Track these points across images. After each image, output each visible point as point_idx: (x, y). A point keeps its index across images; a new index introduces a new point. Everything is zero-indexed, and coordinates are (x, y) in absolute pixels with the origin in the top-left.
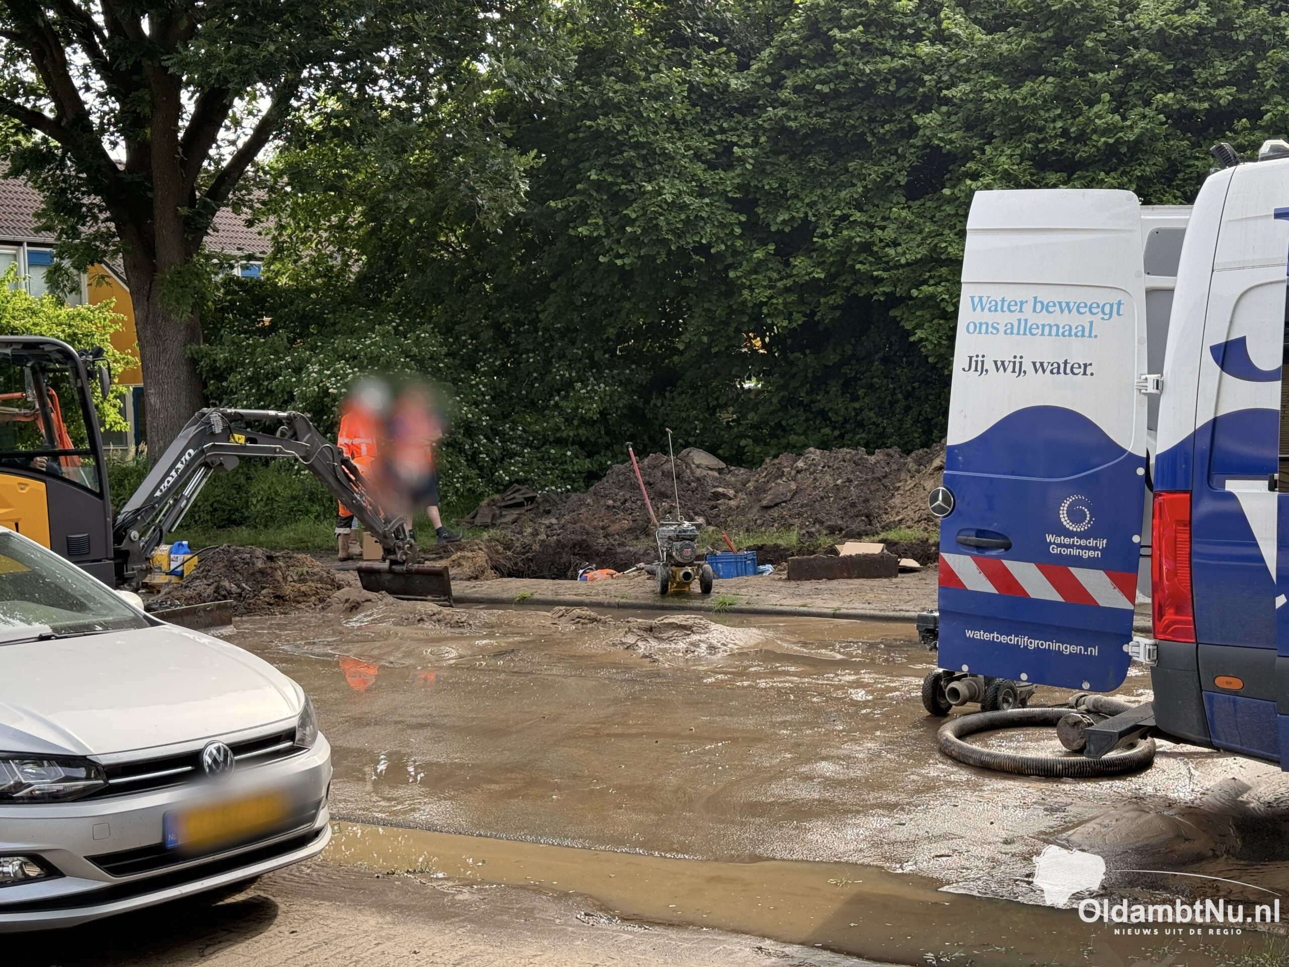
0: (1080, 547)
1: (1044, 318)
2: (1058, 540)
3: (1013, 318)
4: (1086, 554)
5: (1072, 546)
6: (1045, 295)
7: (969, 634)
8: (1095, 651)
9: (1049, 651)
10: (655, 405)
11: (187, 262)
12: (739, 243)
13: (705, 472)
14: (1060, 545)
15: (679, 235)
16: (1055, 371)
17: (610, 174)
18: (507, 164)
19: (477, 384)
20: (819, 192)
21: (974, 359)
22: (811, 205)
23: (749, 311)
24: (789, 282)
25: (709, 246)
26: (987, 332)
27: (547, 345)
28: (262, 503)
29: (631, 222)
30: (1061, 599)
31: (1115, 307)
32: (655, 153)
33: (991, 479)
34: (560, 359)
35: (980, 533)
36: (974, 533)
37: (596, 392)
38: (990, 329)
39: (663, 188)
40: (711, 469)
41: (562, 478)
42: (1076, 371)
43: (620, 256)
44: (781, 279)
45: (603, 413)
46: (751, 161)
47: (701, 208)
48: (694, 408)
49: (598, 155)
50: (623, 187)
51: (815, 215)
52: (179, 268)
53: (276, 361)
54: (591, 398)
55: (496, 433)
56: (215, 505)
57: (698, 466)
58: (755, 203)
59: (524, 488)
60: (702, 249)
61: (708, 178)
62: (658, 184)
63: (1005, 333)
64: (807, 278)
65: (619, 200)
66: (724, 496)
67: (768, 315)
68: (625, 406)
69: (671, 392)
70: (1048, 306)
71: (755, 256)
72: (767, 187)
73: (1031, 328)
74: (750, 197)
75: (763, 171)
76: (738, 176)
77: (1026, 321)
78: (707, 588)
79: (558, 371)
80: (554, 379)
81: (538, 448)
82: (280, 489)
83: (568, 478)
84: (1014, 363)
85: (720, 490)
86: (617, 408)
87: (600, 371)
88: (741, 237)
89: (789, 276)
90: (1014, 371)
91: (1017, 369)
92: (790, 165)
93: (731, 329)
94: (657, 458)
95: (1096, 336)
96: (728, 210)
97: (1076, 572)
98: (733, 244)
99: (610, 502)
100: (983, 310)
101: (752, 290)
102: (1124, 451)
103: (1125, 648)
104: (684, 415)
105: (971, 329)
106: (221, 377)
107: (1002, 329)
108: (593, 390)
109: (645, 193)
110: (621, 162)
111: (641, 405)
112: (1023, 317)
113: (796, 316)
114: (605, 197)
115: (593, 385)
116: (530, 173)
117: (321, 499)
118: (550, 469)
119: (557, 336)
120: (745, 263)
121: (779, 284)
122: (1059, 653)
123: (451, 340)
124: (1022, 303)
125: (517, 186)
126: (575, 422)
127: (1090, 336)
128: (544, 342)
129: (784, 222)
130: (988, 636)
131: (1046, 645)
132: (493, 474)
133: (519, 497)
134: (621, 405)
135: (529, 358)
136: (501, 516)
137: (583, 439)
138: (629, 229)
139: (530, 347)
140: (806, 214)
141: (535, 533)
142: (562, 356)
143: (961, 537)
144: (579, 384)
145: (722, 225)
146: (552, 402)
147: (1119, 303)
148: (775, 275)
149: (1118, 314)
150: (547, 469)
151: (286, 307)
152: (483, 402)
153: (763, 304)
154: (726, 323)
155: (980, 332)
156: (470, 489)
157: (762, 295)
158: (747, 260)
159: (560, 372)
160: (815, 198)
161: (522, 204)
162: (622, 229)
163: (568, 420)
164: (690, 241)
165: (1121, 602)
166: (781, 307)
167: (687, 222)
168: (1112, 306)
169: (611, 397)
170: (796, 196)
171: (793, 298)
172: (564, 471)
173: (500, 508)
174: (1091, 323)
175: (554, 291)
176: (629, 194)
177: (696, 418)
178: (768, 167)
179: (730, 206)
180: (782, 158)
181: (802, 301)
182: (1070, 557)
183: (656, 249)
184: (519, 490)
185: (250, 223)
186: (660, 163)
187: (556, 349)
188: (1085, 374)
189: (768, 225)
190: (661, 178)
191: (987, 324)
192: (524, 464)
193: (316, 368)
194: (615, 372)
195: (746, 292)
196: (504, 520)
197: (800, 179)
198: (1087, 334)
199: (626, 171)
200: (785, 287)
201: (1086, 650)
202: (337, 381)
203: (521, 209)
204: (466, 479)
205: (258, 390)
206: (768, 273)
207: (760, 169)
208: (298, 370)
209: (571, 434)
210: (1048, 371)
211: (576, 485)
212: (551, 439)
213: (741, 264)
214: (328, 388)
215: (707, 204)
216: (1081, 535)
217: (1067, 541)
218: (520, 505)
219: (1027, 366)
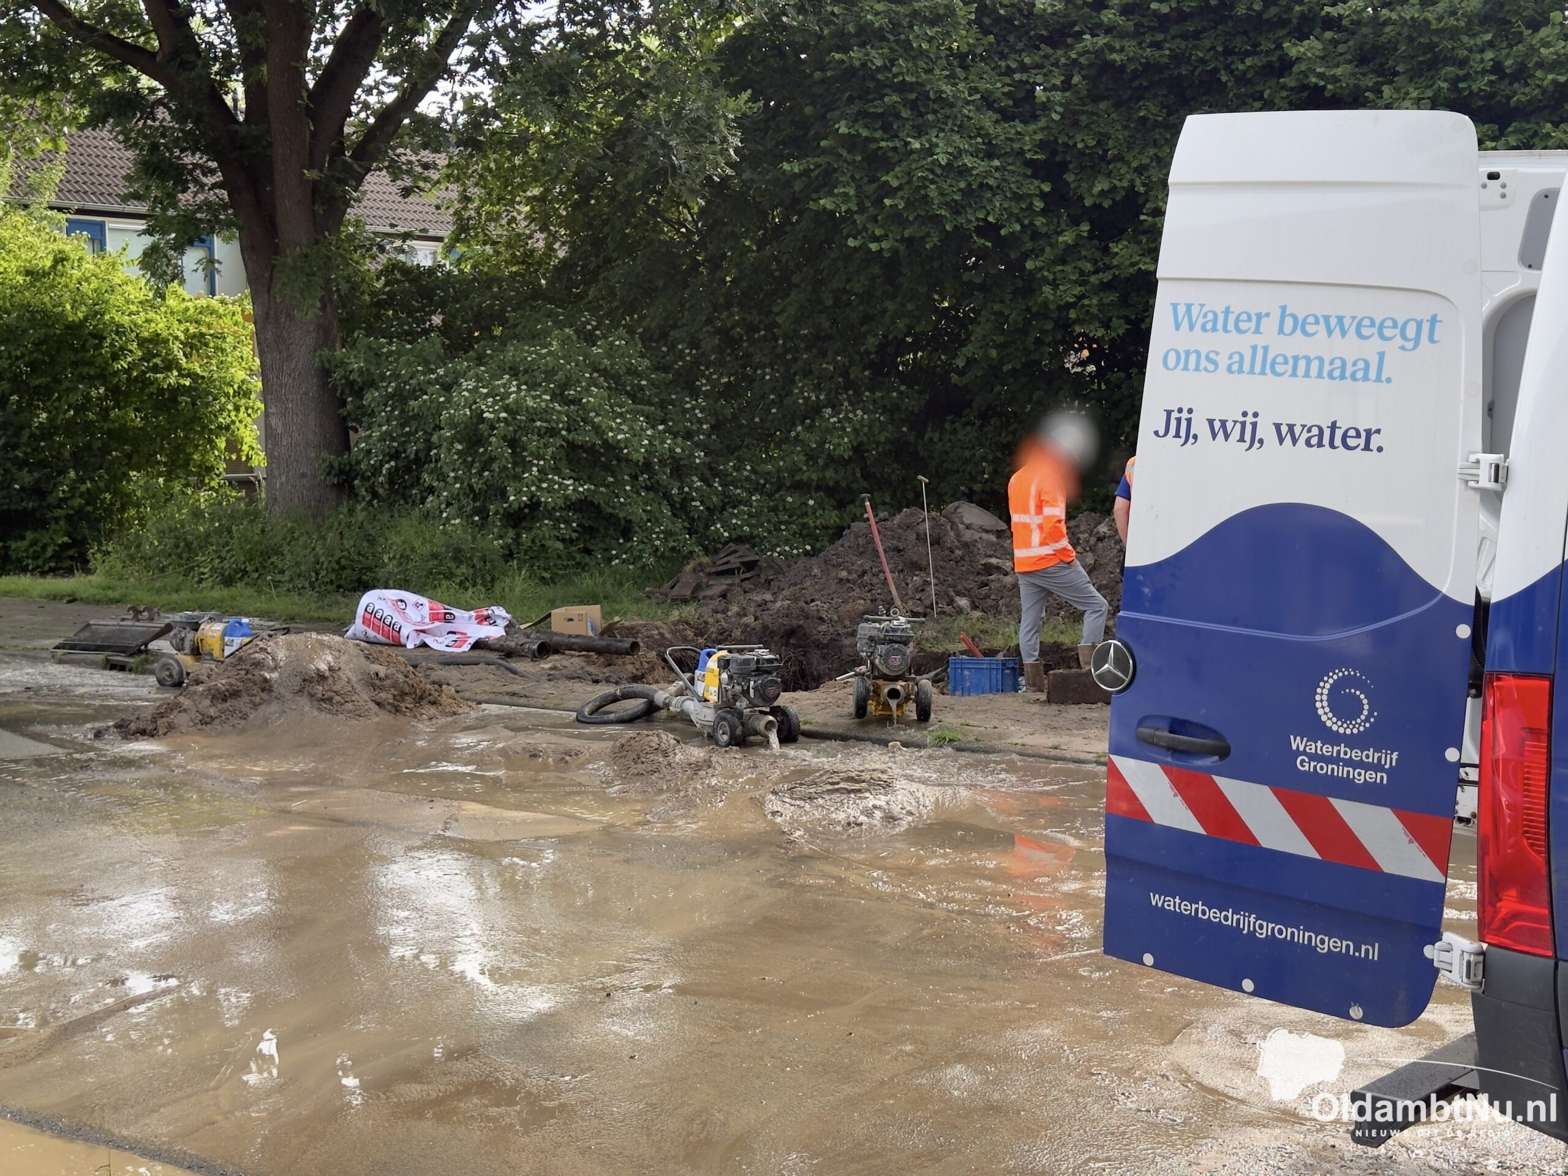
0: (1349, 763)
1: (1296, 345)
2: (1312, 748)
3: (1243, 343)
4: (1361, 777)
5: (1335, 760)
6: (1302, 303)
7: (1156, 900)
8: (1372, 952)
9: (1291, 943)
10: (931, 440)
11: (317, 242)
12: (1039, 221)
13: (977, 536)
14: (1314, 757)
15: (957, 209)
16: (1314, 441)
17: (866, 126)
18: (710, 108)
19: (693, 408)
20: (1152, 151)
21: (1175, 415)
22: (1140, 170)
23: (1055, 315)
24: (1106, 276)
25: (997, 227)
26: (1197, 369)
27: (789, 357)
28: (395, 562)
29: (892, 192)
30: (1315, 855)
31: (1426, 327)
32: (929, 99)
33: (1198, 632)
34: (805, 376)
35: (1177, 726)
36: (1165, 725)
37: (850, 420)
38: (1204, 363)
39: (937, 145)
40: (987, 531)
41: (801, 535)
42: (1351, 442)
43: (877, 239)
44: (1096, 272)
45: (858, 450)
46: (1059, 109)
47: (988, 174)
48: (982, 445)
49: (851, 100)
50: (883, 144)
51: (1144, 185)
52: (305, 250)
53: (424, 373)
54: (843, 429)
55: (715, 473)
56: (343, 562)
57: (968, 527)
58: (1064, 167)
59: (743, 548)
60: (988, 230)
61: (1000, 132)
62: (929, 141)
63: (1229, 369)
64: (1131, 270)
65: (878, 162)
66: (998, 569)
67: (1077, 321)
68: (888, 441)
69: (953, 422)
70: (1304, 322)
71: (1061, 239)
72: (1080, 146)
73: (1273, 363)
74: (1058, 158)
75: (1076, 123)
76: (1042, 129)
77: (1266, 349)
78: (924, 714)
79: (802, 392)
80: (795, 403)
81: (770, 496)
82: (417, 544)
83: (809, 535)
84: (1243, 424)
85: (994, 561)
86: (878, 443)
87: (858, 394)
88: (1044, 212)
89: (1108, 267)
90: (1242, 439)
91: (1248, 437)
92: (1114, 116)
93: (1031, 340)
94: (912, 515)
95: (1389, 380)
96: (1026, 176)
97: (1344, 808)
98: (1031, 224)
99: (844, 574)
100: (1192, 327)
101: (1055, 285)
102: (1434, 592)
103: (1428, 951)
104: (967, 454)
105: (1172, 358)
106: (359, 394)
107: (1224, 362)
108: (847, 418)
109: (912, 152)
110: (880, 110)
111: (912, 439)
112: (1260, 341)
113: (1115, 322)
114: (859, 158)
115: (847, 412)
116: (742, 123)
117: (471, 558)
118: (786, 523)
119: (803, 345)
120: (1048, 249)
121: (1093, 279)
122: (1310, 949)
123: (664, 349)
124: (1259, 316)
125: (724, 140)
126: (821, 462)
127: (1378, 379)
128: (786, 353)
129: (1103, 193)
130: (1187, 908)
131: (1287, 933)
132: (707, 527)
133: (734, 561)
134: (882, 439)
135: (765, 374)
136: (708, 586)
137: (831, 484)
138: (887, 202)
139: (766, 360)
140: (1132, 181)
141: (743, 613)
142: (807, 373)
143: (1145, 731)
144: (829, 410)
145: (1017, 197)
146: (793, 434)
147: (1434, 320)
148: (1088, 267)
149: (1431, 339)
150: (781, 523)
151: (458, 302)
152: (699, 431)
153: (1069, 306)
154: (1024, 331)
155: (1186, 368)
156: (673, 549)
157: (1069, 293)
158: (1051, 245)
159: (804, 393)
160: (1146, 161)
161: (731, 165)
162: (879, 202)
163: (811, 457)
164: (972, 217)
165: (1424, 869)
166: (1094, 310)
167: (967, 192)
168: (1419, 324)
169: (870, 428)
170: (1120, 158)
171: (1111, 297)
172: (804, 525)
173: (709, 574)
174: (1382, 355)
175: (797, 286)
176: (890, 154)
177: (984, 459)
178: (1083, 118)
179: (1029, 172)
180: (1103, 105)
181: (1124, 302)
182: (1331, 779)
183: (925, 229)
184: (735, 551)
185: (406, 192)
186: (935, 112)
187: (800, 363)
188: (1367, 448)
189: (1081, 198)
190: (934, 132)
191: (1198, 353)
192: (750, 515)
193: (471, 384)
194: (878, 394)
195: (1047, 289)
196: (709, 593)
197: (1126, 133)
198: (1372, 375)
199: (887, 122)
200: (1102, 283)
201: (1357, 949)
202: (495, 403)
203: (729, 171)
204: (669, 534)
205: (402, 411)
206: (1080, 264)
207: (1071, 120)
208: (447, 388)
209: (814, 476)
210: (1301, 442)
211: (818, 545)
212: (788, 483)
213: (1042, 250)
214: (483, 412)
215: (997, 169)
216: (1352, 741)
217: (1327, 750)
218: (730, 572)
219: (1266, 431)
